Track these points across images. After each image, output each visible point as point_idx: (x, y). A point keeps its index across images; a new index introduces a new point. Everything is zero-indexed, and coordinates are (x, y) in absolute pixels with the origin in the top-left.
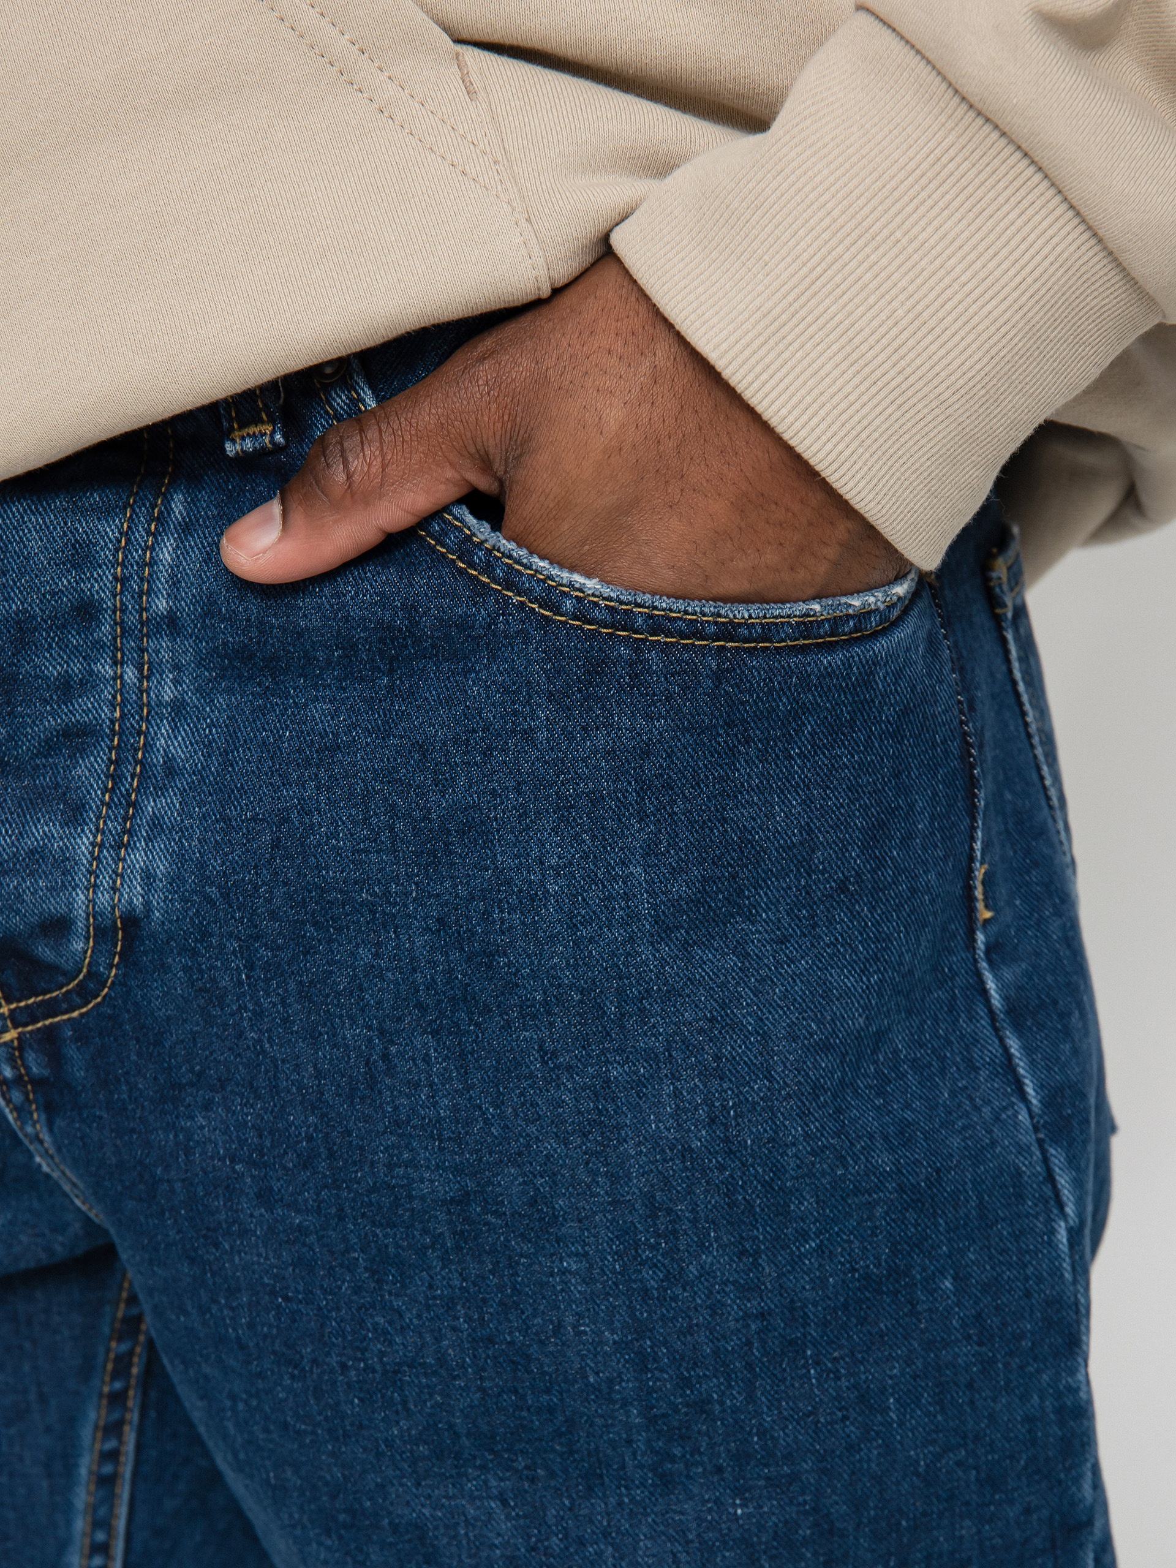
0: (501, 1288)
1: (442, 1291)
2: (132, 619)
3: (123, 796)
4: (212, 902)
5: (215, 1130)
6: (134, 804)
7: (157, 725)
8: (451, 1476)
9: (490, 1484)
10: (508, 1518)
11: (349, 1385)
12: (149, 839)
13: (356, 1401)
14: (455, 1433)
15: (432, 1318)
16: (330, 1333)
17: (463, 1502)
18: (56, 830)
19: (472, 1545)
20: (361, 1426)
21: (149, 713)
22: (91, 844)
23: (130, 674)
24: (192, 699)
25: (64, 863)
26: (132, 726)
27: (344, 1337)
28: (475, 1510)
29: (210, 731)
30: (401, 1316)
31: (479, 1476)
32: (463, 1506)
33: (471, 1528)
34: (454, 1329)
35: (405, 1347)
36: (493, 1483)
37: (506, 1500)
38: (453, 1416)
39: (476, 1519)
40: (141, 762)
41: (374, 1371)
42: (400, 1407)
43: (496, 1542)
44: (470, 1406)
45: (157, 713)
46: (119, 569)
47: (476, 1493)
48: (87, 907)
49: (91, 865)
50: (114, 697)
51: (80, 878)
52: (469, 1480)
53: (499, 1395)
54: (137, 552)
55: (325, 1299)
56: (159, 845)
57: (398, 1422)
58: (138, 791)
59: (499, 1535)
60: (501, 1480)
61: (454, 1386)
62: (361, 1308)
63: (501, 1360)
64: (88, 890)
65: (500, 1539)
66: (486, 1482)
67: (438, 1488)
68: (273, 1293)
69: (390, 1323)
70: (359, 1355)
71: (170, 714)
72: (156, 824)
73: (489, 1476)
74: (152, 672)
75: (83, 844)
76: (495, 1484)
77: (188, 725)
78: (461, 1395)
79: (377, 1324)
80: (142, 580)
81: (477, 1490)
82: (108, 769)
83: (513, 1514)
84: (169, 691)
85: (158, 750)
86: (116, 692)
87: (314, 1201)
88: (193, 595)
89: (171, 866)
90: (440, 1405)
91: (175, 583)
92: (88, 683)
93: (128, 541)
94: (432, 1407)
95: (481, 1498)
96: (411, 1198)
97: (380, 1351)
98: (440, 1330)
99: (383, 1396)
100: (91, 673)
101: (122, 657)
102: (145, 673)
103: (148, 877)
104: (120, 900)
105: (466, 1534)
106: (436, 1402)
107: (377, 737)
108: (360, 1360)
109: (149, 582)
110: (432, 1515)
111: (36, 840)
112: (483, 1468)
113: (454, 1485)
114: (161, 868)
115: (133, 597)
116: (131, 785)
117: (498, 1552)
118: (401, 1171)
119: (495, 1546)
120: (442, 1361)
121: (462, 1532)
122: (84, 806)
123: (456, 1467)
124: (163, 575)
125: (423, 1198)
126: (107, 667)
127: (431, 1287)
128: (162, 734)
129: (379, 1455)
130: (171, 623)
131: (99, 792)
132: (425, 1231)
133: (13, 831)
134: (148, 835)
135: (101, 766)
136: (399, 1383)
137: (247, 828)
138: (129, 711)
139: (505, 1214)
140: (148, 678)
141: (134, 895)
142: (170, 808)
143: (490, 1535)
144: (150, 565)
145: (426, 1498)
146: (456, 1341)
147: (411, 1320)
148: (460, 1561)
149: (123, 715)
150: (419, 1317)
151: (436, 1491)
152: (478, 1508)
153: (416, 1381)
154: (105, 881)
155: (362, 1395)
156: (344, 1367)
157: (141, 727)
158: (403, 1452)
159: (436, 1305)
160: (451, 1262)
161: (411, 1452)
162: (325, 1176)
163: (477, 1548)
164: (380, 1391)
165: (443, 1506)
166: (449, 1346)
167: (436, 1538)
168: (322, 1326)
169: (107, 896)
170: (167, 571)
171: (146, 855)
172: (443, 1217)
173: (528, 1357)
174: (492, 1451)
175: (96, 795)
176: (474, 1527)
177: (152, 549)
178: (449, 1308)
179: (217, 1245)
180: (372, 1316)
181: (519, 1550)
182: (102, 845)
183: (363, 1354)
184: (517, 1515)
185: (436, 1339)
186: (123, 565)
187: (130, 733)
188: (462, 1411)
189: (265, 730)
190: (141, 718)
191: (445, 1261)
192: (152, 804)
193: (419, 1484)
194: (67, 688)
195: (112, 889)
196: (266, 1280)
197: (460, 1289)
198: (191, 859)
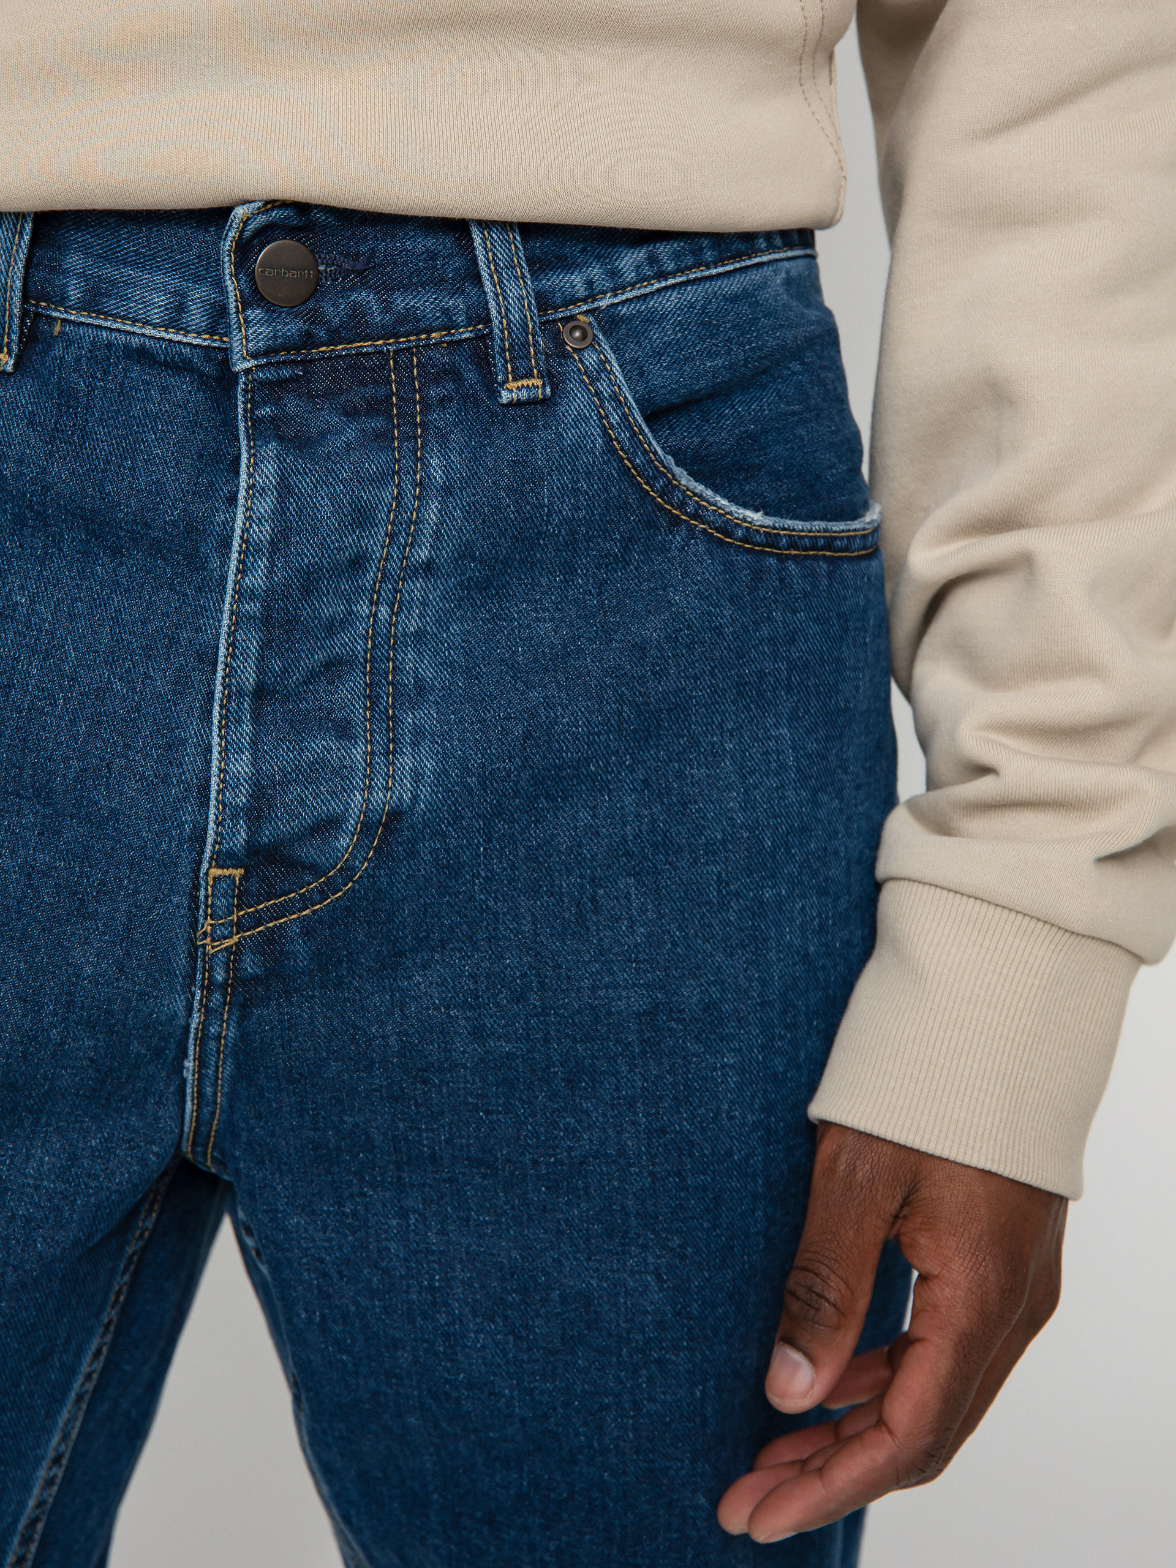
0: (674, 1085)
1: (626, 1092)
2: (393, 566)
3: (382, 712)
4: (470, 791)
5: (431, 984)
6: (393, 718)
7: (403, 651)
8: (617, 1253)
9: (648, 1261)
10: (661, 1289)
11: (538, 1178)
12: (414, 745)
13: (543, 1189)
14: (626, 1214)
15: (616, 1115)
16: (527, 1135)
17: (625, 1276)
18: (333, 744)
19: (629, 1312)
20: (545, 1210)
21: (395, 643)
22: (364, 753)
23: (383, 612)
24: (432, 628)
25: (342, 771)
26: (383, 654)
27: (538, 1138)
28: (634, 1282)
29: (449, 653)
30: (588, 1115)
31: (640, 1254)
32: (625, 1279)
33: (630, 1298)
34: (634, 1123)
35: (591, 1141)
36: (651, 1260)
37: (660, 1275)
38: (627, 1199)
39: (634, 1290)
40: (392, 683)
41: (563, 1164)
42: (582, 1192)
43: (649, 1309)
44: (642, 1189)
45: (402, 642)
46: (390, 527)
47: (636, 1268)
48: (362, 806)
49: (366, 770)
50: (367, 632)
51: (357, 782)
52: (631, 1257)
53: (667, 1178)
54: (406, 513)
55: (523, 1107)
56: (424, 748)
57: (578, 1205)
58: (394, 707)
59: (652, 1303)
60: (658, 1257)
61: (630, 1172)
62: (554, 1112)
63: (670, 1147)
64: (364, 791)
65: (653, 1307)
66: (645, 1259)
67: (605, 1263)
68: (477, 1109)
69: (579, 1122)
70: (551, 1152)
71: (413, 642)
72: (419, 733)
73: (648, 1254)
74: (401, 609)
75: (359, 753)
76: (653, 1261)
77: (430, 650)
78: (635, 1180)
79: (568, 1123)
80: (408, 535)
81: (637, 1266)
82: (366, 692)
83: (665, 1286)
84: (415, 624)
85: (408, 673)
86: (368, 628)
87: (524, 1029)
88: (454, 545)
89: (437, 764)
90: (616, 1190)
91: (438, 535)
92: (345, 622)
93: (398, 505)
94: (610, 1190)
95: (639, 1273)
96: (609, 1014)
97: (569, 1147)
98: (622, 1124)
99: (568, 1183)
100: (351, 613)
101: (378, 598)
102: (395, 610)
103: (417, 777)
104: (391, 797)
105: (625, 1302)
106: (614, 1187)
107: (601, 644)
108: (550, 1156)
109: (413, 536)
110: (598, 1286)
111: (316, 752)
112: (645, 1246)
113: (618, 1261)
114: (429, 766)
115: (399, 548)
116: (387, 703)
117: (650, 1317)
118: (602, 993)
119: (648, 1312)
120: (622, 1152)
121: (622, 1301)
122: (349, 723)
123: (622, 1245)
124: (428, 530)
125: (619, 1013)
126: (365, 607)
127: (617, 1089)
128: (409, 659)
129: (560, 1233)
130: (429, 567)
131: (361, 711)
132: (618, 1041)
133: (293, 747)
134: (413, 742)
135: (359, 689)
136: (583, 1173)
137: (501, 726)
138: (379, 642)
139: (685, 1019)
140: (397, 614)
141: (404, 790)
142: (429, 718)
143: (645, 1303)
144: (416, 523)
145: (595, 1272)
146: (634, 1133)
147: (597, 1118)
148: (618, 1325)
149: (374, 647)
150: (604, 1115)
151: (603, 1265)
152: (637, 1281)
153: (599, 1170)
154: (379, 781)
155: (550, 1184)
156: (535, 1163)
157: (389, 655)
158: (580, 1230)
159: (619, 1104)
160: (636, 1066)
161: (587, 1230)
162: (535, 1007)
163: (634, 1314)
164: (566, 1180)
165: (608, 1278)
166: (628, 1138)
167: (600, 1305)
168: (518, 1131)
169: (381, 795)
170: (432, 528)
171: (414, 757)
172: (633, 1027)
173: (691, 1144)
174: (654, 1231)
175: (359, 713)
176: (632, 1296)
177: (418, 510)
178: (631, 1106)
179: (425, 1082)
180: (564, 1118)
181: (667, 1315)
182: (372, 753)
183: (554, 1150)
184: (668, 1286)
185: (618, 1132)
186: (393, 523)
187: (381, 660)
188: (634, 1194)
189: (498, 648)
190: (389, 648)
191: (632, 1067)
192: (411, 716)
193: (590, 1259)
194: (331, 628)
195: (385, 788)
196: (470, 1100)
197: (641, 1089)
198: (454, 757)
